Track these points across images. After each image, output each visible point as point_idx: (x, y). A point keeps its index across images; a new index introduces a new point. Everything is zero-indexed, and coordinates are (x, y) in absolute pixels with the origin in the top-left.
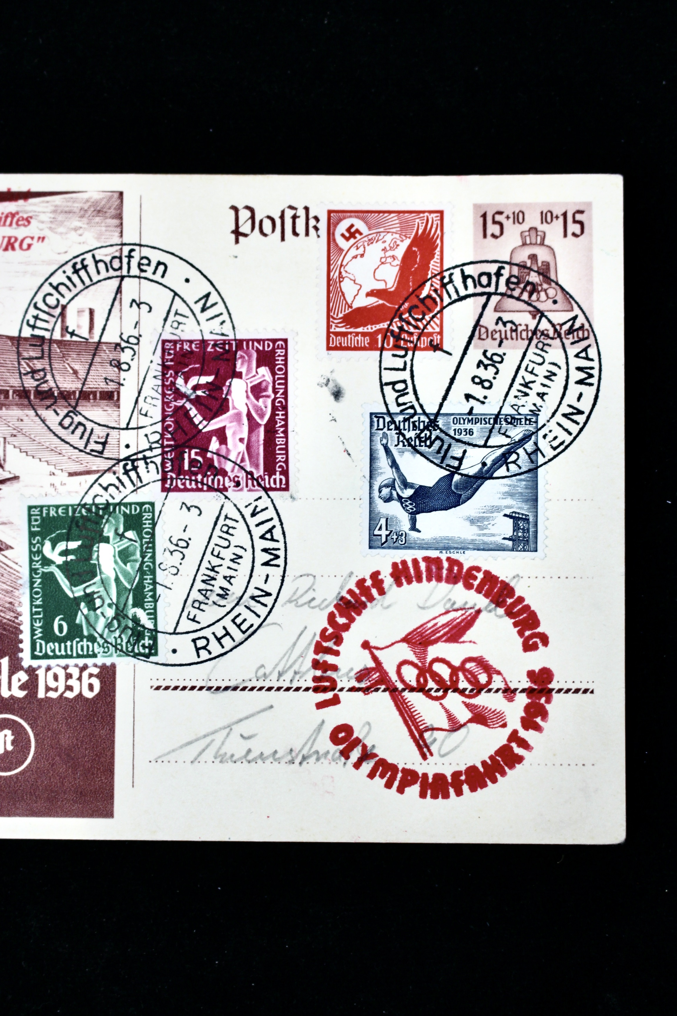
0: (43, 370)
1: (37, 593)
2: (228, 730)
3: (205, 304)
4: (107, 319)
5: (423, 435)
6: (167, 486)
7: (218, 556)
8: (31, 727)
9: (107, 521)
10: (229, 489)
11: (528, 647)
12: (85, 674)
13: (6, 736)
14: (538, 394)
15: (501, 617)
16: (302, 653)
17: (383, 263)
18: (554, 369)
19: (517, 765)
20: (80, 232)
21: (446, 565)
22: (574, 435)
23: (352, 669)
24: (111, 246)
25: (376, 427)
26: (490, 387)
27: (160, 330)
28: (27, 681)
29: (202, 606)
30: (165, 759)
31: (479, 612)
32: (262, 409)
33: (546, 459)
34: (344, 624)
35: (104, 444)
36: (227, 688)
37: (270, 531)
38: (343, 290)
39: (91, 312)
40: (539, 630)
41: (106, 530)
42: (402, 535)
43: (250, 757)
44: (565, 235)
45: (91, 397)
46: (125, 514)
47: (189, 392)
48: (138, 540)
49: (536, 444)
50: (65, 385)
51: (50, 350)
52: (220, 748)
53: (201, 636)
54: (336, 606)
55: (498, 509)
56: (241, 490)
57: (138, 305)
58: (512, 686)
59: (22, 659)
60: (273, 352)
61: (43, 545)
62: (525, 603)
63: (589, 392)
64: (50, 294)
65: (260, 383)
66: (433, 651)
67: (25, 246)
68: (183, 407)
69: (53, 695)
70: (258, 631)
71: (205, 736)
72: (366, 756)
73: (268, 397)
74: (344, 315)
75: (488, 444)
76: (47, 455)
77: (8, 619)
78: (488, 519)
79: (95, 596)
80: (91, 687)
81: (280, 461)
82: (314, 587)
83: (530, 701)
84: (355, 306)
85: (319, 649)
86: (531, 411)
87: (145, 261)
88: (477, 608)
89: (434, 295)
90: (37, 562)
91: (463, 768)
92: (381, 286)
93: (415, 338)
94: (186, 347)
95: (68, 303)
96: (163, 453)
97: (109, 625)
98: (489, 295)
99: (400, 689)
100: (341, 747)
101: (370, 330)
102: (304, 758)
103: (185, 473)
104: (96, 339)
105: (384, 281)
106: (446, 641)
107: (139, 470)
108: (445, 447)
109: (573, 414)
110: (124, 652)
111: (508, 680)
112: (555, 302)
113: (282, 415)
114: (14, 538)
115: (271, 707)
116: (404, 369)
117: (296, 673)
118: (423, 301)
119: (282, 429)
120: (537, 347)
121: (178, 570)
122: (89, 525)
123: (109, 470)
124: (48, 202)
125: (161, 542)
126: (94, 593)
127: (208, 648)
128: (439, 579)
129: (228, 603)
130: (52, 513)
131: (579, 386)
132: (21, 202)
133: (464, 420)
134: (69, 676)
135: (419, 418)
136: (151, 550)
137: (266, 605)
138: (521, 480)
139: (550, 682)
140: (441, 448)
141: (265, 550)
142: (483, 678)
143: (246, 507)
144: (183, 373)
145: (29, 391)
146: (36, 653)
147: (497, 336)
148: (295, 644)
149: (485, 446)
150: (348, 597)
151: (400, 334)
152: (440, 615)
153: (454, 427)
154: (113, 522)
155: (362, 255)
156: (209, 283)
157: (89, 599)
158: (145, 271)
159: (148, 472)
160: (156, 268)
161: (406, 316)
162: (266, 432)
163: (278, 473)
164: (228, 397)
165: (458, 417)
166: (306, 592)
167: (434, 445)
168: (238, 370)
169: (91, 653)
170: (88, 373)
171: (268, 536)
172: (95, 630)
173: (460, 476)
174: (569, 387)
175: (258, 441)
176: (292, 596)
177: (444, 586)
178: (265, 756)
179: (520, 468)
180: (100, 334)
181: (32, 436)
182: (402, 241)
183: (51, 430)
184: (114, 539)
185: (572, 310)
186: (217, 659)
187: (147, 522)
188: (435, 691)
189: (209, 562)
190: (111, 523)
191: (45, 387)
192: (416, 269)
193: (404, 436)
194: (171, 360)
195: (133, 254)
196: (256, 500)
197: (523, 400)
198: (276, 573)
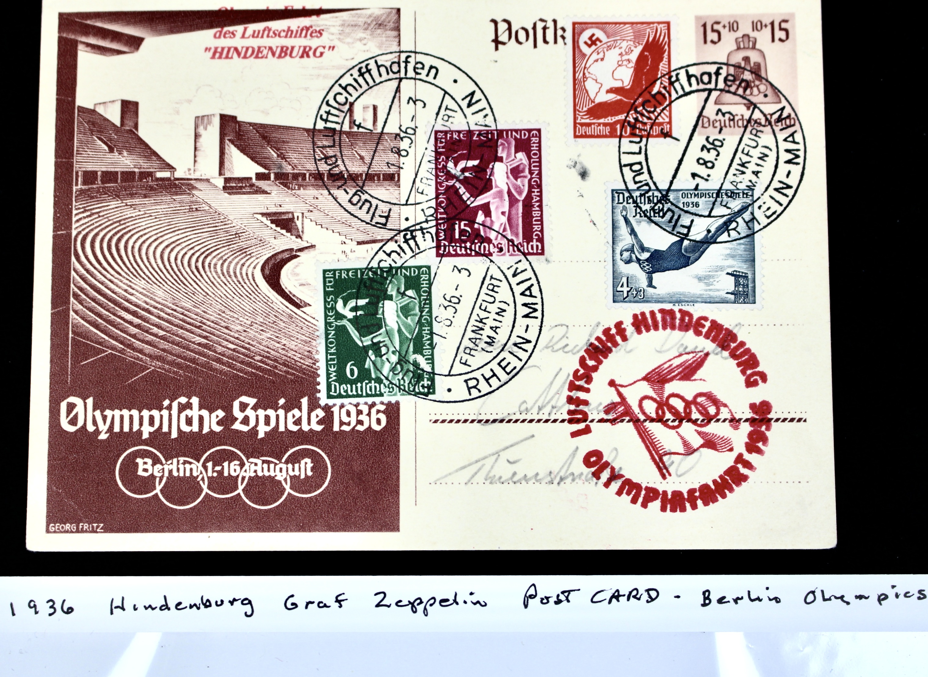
0: (335, 156)
1: (331, 343)
2: (496, 455)
3: (470, 101)
4: (388, 114)
5: (656, 208)
6: (441, 252)
7: (485, 310)
8: (328, 456)
9: (391, 281)
10: (494, 254)
11: (750, 383)
12: (374, 411)
13: (306, 463)
14: (753, 172)
15: (726, 358)
16: (558, 391)
17: (620, 65)
18: (766, 151)
19: (743, 483)
20: (364, 42)
21: (678, 315)
22: (784, 206)
23: (601, 404)
24: (391, 53)
25: (617, 201)
26: (712, 167)
27: (432, 122)
28: (324, 417)
29: (473, 352)
30: (442, 481)
31: (707, 354)
32: (520, 187)
33: (761, 227)
34: (593, 366)
35: (387, 217)
36: (494, 421)
37: (529, 288)
38: (587, 88)
39: (375, 108)
40: (759, 369)
41: (389, 289)
42: (641, 291)
43: (515, 479)
44: (773, 40)
45: (376, 178)
46: (405, 276)
47: (458, 174)
48: (417, 297)
49: (752, 213)
50: (354, 169)
51: (340, 139)
52: (490, 471)
53: (472, 377)
54: (586, 351)
55: (721, 269)
56: (504, 255)
57: (414, 102)
58: (737, 417)
59: (319, 398)
60: (529, 139)
61: (336, 303)
62: (746, 347)
63: (796, 170)
64: (340, 94)
65: (518, 166)
66: (670, 388)
67: (318, 54)
68: (453, 186)
69: (346, 428)
70: (521, 373)
71: (477, 462)
72: (614, 476)
73: (525, 177)
74: (588, 109)
75: (712, 215)
76: (339, 228)
77: (307, 365)
78: (713, 277)
79: (381, 345)
80: (379, 421)
81: (536, 231)
82: (567, 335)
83: (752, 429)
84: (597, 101)
85: (572, 387)
86: (747, 186)
87: (419, 66)
88: (705, 351)
89: (663, 91)
90: (331, 316)
91: (697, 486)
92: (618, 84)
93: (648, 127)
94: (455, 136)
95: (355, 101)
96: (436, 226)
97: (393, 369)
98: (710, 91)
99: (642, 420)
100: (593, 469)
101: (610, 121)
102: (562, 479)
103: (456, 241)
104: (379, 130)
105: (622, 80)
106: (679, 379)
107: (417, 239)
108: (676, 217)
109: (783, 188)
110: (406, 391)
111: (733, 412)
112: (766, 96)
113: (537, 192)
114: (311, 297)
115: (533, 436)
116: (640, 153)
117: (553, 407)
118: (654, 96)
119: (538, 204)
120: (751, 132)
121: (452, 322)
122: (376, 286)
123: (392, 239)
124: (337, 17)
125: (437, 299)
126: (380, 342)
127: (478, 387)
128: (673, 327)
129: (495, 349)
130: (344, 275)
131: (787, 165)
132: (314, 18)
133: (691, 195)
134: (359, 412)
135: (653, 193)
136: (428, 306)
137: (526, 351)
138: (740, 244)
139: (769, 413)
140: (672, 218)
141: (525, 305)
142: (712, 410)
143: (508, 269)
144: (453, 158)
145: (323, 174)
146: (331, 393)
147: (717, 124)
148: (552, 383)
149: (709, 216)
150: (597, 343)
151: (635, 124)
152: (674, 358)
153: (682, 200)
154: (396, 282)
155: (602, 59)
156: (473, 84)
157: (376, 347)
158: (420, 74)
159: (425, 240)
160: (429, 71)
161: (640, 109)
162: (524, 206)
163: (535, 240)
164: (492, 177)
165: (686, 192)
166: (561, 339)
167: (666, 216)
168: (499, 155)
169: (378, 393)
170: (372, 159)
171: (528, 293)
172: (381, 373)
173: (689, 242)
174: (779, 166)
175: (518, 214)
176: (549, 343)
177: (677, 333)
178: (528, 477)
179: (739, 234)
180: (382, 126)
181: (326, 212)
182: (636, 47)
183: (342, 206)
184: (396, 297)
185: (780, 102)
186: (486, 396)
187: (425, 282)
188: (672, 422)
189: (478, 315)
190: (394, 283)
191: (336, 171)
192: (648, 70)
193: (640, 208)
194: (443, 148)
195: (409, 60)
196: (517, 263)
197: (740, 178)
198: (534, 324)
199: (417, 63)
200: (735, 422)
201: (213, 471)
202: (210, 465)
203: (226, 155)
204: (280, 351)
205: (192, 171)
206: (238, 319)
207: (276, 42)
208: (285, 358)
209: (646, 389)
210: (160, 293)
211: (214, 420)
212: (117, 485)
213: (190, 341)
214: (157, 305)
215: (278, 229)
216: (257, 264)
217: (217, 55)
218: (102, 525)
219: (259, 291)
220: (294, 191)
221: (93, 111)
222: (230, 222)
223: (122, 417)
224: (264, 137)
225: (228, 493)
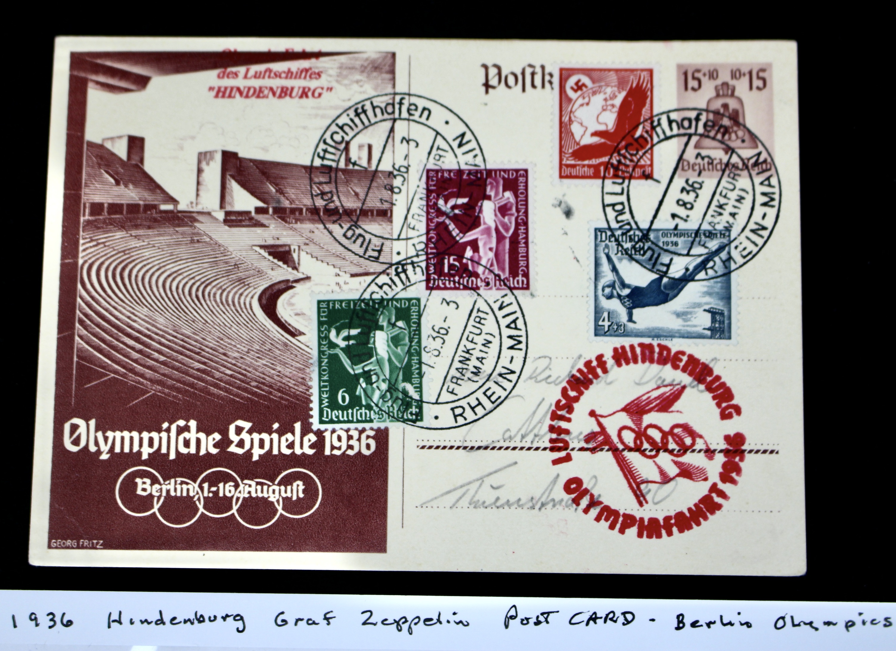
0: (331, 192)
1: (324, 370)
2: (480, 481)
3: (461, 142)
4: (383, 153)
5: (637, 246)
6: (431, 285)
7: (472, 342)
8: (319, 479)
9: (382, 313)
10: (481, 288)
11: (725, 416)
12: (364, 436)
13: (298, 486)
14: (730, 214)
15: (702, 391)
16: (541, 420)
17: (604, 110)
18: (743, 194)
19: (716, 512)
20: (361, 84)
21: (657, 350)
22: (760, 246)
23: (581, 433)
24: (386, 95)
25: (599, 240)
26: (692, 208)
27: (425, 161)
28: (316, 441)
29: (459, 382)
30: (429, 505)
31: (684, 387)
32: (507, 225)
33: (738, 265)
34: (575, 397)
35: (380, 252)
36: (479, 448)
37: (514, 321)
39: (370, 147)
40: (734, 402)
41: (381, 320)
42: (621, 325)
43: (498, 504)
44: (751, 88)
45: (369, 214)
46: (396, 308)
47: (449, 211)
48: (407, 328)
49: (729, 253)
50: (348, 205)
51: (336, 176)
52: (474, 496)
53: (458, 405)
54: (568, 382)
55: (699, 305)
56: (491, 289)
57: (408, 142)
58: (712, 447)
59: (312, 424)
60: (516, 179)
61: (329, 332)
62: (722, 380)
63: (771, 213)
64: (337, 133)
65: (506, 205)
66: (648, 419)
68: (444, 222)
69: (336, 452)
70: (505, 402)
71: (462, 487)
72: (593, 503)
73: (512, 215)
74: (574, 151)
75: (691, 254)
76: (333, 260)
77: (301, 392)
78: (691, 313)
79: (372, 373)
80: (368, 446)
81: (522, 266)
82: (551, 367)
83: (726, 459)
84: (582, 143)
85: (554, 416)
86: (724, 227)
87: (413, 107)
88: (682, 384)
89: (646, 135)
90: (325, 345)
91: (672, 514)
93: (631, 169)
94: (446, 175)
95: (351, 140)
96: (427, 260)
97: (383, 397)
99: (620, 449)
100: (573, 496)
101: (594, 163)
102: (543, 505)
103: (445, 275)
104: (373, 168)
106: (657, 411)
107: (408, 272)
108: (656, 255)
109: (758, 230)
110: (395, 418)
111: (709, 442)
112: (743, 141)
113: (524, 229)
114: (306, 326)
115: (516, 463)
116: (622, 193)
117: (536, 436)
118: (637, 140)
119: (523, 241)
120: (729, 176)
121: (440, 352)
122: (367, 316)
123: (383, 272)
125: (426, 330)
126: (370, 371)
127: (464, 415)
128: (652, 361)
129: (481, 379)
130: (337, 306)
131: (763, 208)
132: (313, 60)
133: (671, 234)
135: (634, 233)
136: (417, 337)
137: (511, 381)
139: (743, 443)
140: (652, 256)
141: (510, 337)
142: (688, 441)
143: (495, 302)
144: (444, 196)
145: (319, 209)
146: (323, 419)
147: (697, 168)
148: (534, 412)
149: (688, 255)
150: (578, 375)
151: (618, 166)
152: (653, 390)
153: (662, 240)
154: (387, 313)
155: (588, 104)
156: (464, 125)
157: (367, 375)
158: (413, 115)
159: (415, 274)
160: (422, 113)
161: (623, 152)
163: (520, 276)
164: (481, 215)
165: (666, 232)
166: (544, 370)
167: (647, 254)
168: (488, 193)
169: (368, 419)
170: (367, 195)
171: (513, 325)
172: (371, 400)
173: (668, 279)
174: (755, 208)
175: (504, 250)
176: (533, 374)
177: (655, 367)
178: (511, 502)
179: (716, 272)
180: (376, 164)
181: (322, 245)
182: (620, 92)
183: (337, 240)
184: (387, 327)
185: (756, 147)
186: (471, 424)
187: (414, 314)
188: (650, 451)
189: (465, 346)
190: (385, 314)
191: (332, 206)
192: (631, 115)
193: (622, 247)
194: (434, 185)
195: (403, 101)
196: (503, 297)
197: (718, 219)
198: (519, 355)
199: (410, 105)
200: (710, 453)
201: (209, 492)
202: (206, 485)
203: (227, 190)
204: (276, 377)
205: (194, 205)
206: (235, 346)
207: (277, 83)
208: (279, 384)
209: (625, 419)
210: (161, 320)
211: (211, 443)
212: (117, 503)
213: (189, 367)
214: (158, 331)
215: (276, 261)
216: (254, 294)
217: (221, 94)
218: (101, 542)
219: (256, 320)
220: (291, 225)
221: (101, 147)
222: (229, 253)
223: (123, 438)
224: (264, 173)
225: (222, 513)
